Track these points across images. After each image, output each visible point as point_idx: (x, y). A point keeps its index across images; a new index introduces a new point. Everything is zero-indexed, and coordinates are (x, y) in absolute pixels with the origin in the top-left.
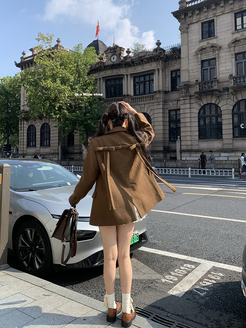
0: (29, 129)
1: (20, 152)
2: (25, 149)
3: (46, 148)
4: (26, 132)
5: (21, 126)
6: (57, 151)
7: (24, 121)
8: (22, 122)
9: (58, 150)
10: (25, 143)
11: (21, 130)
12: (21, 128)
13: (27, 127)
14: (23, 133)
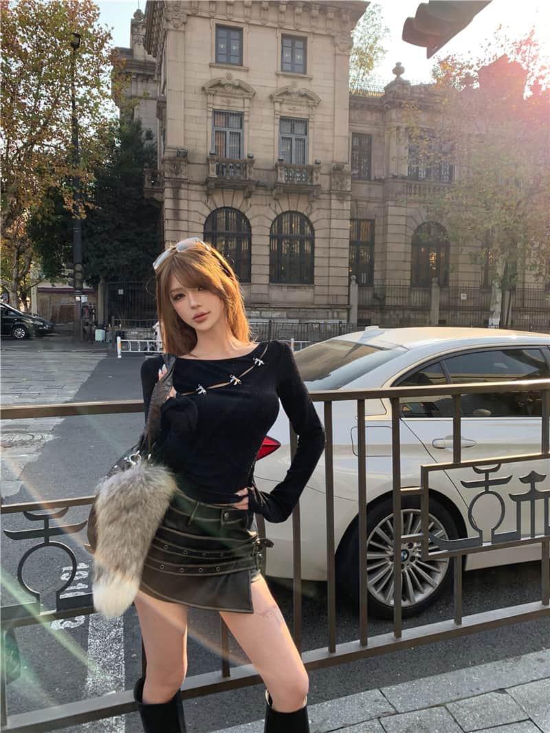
5: (176, 204)
7: (188, 189)
11: (175, 219)
14: (188, 232)
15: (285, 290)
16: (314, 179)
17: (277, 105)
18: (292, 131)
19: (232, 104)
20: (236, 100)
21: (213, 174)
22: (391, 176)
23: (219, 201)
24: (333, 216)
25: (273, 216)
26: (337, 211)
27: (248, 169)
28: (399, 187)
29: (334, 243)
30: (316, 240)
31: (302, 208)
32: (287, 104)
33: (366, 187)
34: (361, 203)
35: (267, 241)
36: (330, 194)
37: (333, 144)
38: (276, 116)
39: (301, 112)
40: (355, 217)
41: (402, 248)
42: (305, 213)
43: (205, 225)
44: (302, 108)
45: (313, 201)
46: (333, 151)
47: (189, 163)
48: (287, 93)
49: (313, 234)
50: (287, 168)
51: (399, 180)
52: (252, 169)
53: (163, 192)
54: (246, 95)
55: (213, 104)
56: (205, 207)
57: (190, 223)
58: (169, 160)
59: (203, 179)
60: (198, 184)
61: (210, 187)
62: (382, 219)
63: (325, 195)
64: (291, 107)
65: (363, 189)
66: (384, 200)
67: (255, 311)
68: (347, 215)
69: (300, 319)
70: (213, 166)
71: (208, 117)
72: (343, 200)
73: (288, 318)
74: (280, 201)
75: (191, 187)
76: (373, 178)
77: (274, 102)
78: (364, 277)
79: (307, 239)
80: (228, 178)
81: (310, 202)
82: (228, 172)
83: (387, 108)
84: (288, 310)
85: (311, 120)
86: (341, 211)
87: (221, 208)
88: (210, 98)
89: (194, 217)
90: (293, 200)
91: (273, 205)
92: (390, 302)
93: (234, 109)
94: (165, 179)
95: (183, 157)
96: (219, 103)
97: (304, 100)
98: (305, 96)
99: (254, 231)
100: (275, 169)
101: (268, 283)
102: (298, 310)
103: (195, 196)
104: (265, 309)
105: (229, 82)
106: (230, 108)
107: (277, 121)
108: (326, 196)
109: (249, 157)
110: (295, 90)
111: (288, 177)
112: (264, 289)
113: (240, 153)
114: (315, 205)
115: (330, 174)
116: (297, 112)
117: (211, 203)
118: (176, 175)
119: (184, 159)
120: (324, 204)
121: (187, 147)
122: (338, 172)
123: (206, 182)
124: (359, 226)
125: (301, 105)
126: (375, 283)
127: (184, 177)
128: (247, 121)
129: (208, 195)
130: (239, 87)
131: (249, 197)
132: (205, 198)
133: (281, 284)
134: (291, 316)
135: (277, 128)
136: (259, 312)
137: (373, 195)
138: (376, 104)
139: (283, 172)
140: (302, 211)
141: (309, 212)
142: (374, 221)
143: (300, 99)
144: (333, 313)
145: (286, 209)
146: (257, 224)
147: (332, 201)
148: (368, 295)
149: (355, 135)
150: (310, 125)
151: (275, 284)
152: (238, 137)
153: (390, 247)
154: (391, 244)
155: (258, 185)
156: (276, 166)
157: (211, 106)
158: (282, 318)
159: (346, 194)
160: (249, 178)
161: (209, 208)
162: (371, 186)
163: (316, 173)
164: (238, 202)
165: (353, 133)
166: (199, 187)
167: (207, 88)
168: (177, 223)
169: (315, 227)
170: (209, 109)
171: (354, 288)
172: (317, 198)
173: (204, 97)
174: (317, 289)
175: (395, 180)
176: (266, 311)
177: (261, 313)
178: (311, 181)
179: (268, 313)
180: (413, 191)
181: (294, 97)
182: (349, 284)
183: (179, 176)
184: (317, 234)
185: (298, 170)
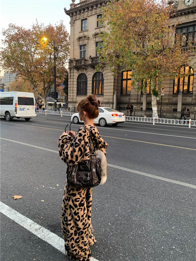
0: (79, 78)
1: (69, 100)
2: (75, 97)
3: (98, 97)
4: (76, 80)
5: (71, 74)
6: (111, 101)
7: (73, 70)
8: (72, 71)
9: (113, 99)
10: (75, 92)
11: (71, 78)
12: (71, 76)
13: (77, 76)
14: (73, 82)
17: (94, 38)
20: (85, 41)
21: (74, 65)
24: (109, 72)
25: (93, 74)
29: (109, 81)
30: (104, 80)
35: (91, 82)
38: (94, 42)
54: (87, 38)
57: (74, 79)
64: (99, 38)
71: (79, 48)
80: (78, 65)
91: (93, 71)
93: (84, 44)
96: (81, 43)
98: (102, 33)
105: (83, 36)
114: (104, 69)
117: (78, 73)
120: (107, 68)
129: (78, 70)
131: (87, 69)
135: (95, 46)
139: (90, 60)
140: (101, 72)
144: (108, 105)
145: (96, 71)
146: (89, 77)
152: (85, 51)
164: (84, 72)
168: (71, 80)
169: (104, 76)
170: (79, 45)
171: (115, 96)
172: (105, 66)
173: (78, 42)
183: (71, 67)
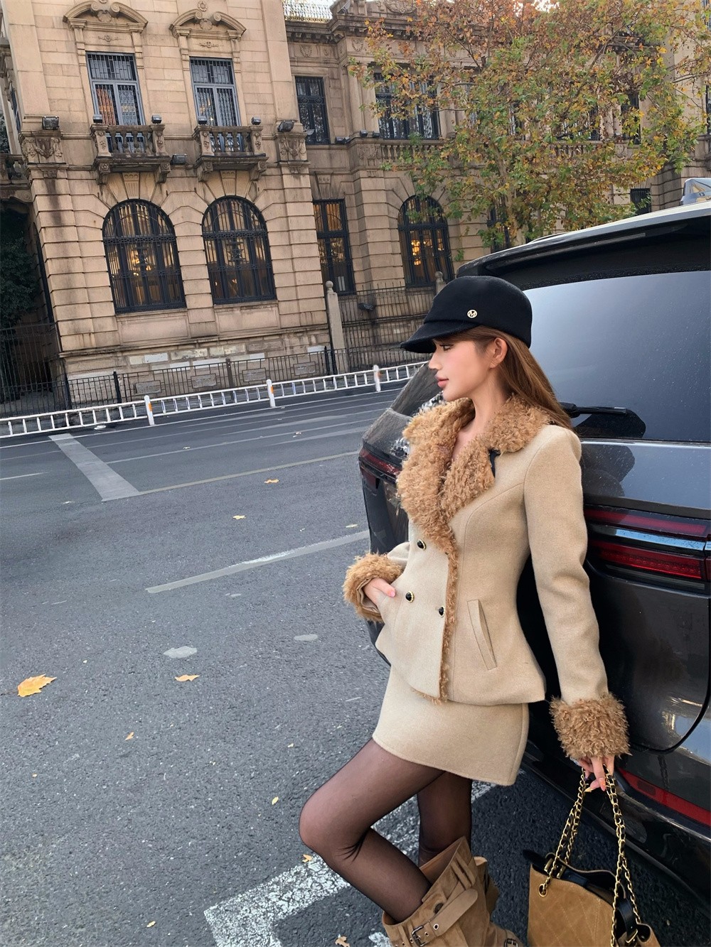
1: (70, 343)
4: (94, 236)
5: (54, 203)
6: (320, 318)
9: (327, 310)
10: (105, 295)
13: (104, 211)
14: (79, 242)
15: (237, 312)
16: (255, 147)
17: (182, 39)
18: (211, 80)
19: (114, 43)
20: (120, 35)
21: (105, 152)
22: (357, 135)
23: (120, 191)
24: (289, 198)
25: (204, 207)
26: (294, 192)
27: (156, 139)
28: (371, 150)
29: (295, 237)
30: (270, 236)
31: (243, 190)
32: (197, 38)
33: (324, 154)
34: (322, 177)
35: (199, 243)
36: (279, 167)
37: (273, 94)
38: (184, 57)
39: (221, 49)
40: (318, 198)
41: (387, 235)
42: (248, 198)
43: (103, 230)
44: (219, 42)
45: (257, 180)
46: (274, 104)
47: (63, 138)
48: (194, 21)
49: (265, 228)
50: (214, 134)
51: (370, 140)
52: (162, 139)
53: (29, 188)
54: (133, 27)
55: (85, 44)
56: (99, 202)
57: (80, 229)
58: (32, 135)
59: (90, 161)
60: (83, 169)
61: (104, 173)
62: (353, 197)
63: (273, 169)
64: (204, 41)
65: (322, 158)
66: (353, 170)
67: (200, 348)
68: (308, 195)
69: (266, 351)
70: (102, 139)
71: (80, 65)
72: (299, 174)
73: (249, 352)
74: (209, 184)
75: (73, 175)
76: (332, 141)
77: (177, 36)
78: (342, 282)
79: (257, 234)
80: (129, 156)
81: (254, 181)
82: (125, 146)
83: (338, 36)
84: (246, 341)
85: (235, 60)
86: (299, 191)
87: (124, 203)
88: (79, 35)
89: (84, 219)
90: (229, 179)
91: (200, 192)
92: (383, 312)
93: (118, 49)
94: (30, 166)
95: (51, 130)
96: (93, 41)
97: (221, 29)
98: (220, 23)
99: (178, 232)
100: (196, 138)
101: (211, 305)
102: (261, 339)
103: (80, 188)
104: (214, 344)
105: (104, 7)
106: (112, 49)
107: (187, 65)
108: (274, 171)
109: (155, 122)
110: (206, 16)
111: (216, 146)
112: (207, 316)
113: (138, 117)
114: (260, 185)
115: (275, 138)
116: (213, 49)
117: (107, 198)
118: (47, 158)
119: (55, 132)
120: (274, 183)
121: (55, 114)
122: (285, 134)
123: (96, 166)
124: (324, 210)
125: (218, 39)
126: (359, 288)
127: (58, 160)
128: (142, 68)
129: (101, 184)
130: (120, 15)
131: (164, 182)
132: (97, 190)
133: (231, 305)
134: (253, 349)
135: (188, 75)
136: (205, 350)
137: (336, 164)
138: (323, 32)
139: (208, 139)
140: (243, 196)
141: (253, 196)
142: (342, 201)
143: (215, 29)
144: (310, 338)
145: (220, 195)
146: (181, 220)
147: (284, 176)
148: (352, 305)
149: (299, 79)
150: (236, 67)
151: (221, 306)
152: (132, 91)
153: (372, 236)
154: (370, 231)
155: (174, 162)
156: (197, 131)
157: (82, 46)
158: (242, 354)
159: (302, 165)
160: (160, 153)
161: (106, 205)
162: (333, 152)
163: (257, 137)
164: (148, 191)
165: (296, 77)
166: (85, 174)
167: (70, 19)
168: (61, 232)
169: (266, 218)
170: (79, 52)
171: (333, 299)
172: (261, 173)
173: (70, 33)
174: (282, 305)
175: (365, 140)
176: (216, 346)
177: (208, 349)
178: (251, 150)
179: (218, 348)
180: (390, 155)
181: (206, 26)
182: (326, 294)
183: (51, 160)
184: (270, 227)
185: (229, 136)
